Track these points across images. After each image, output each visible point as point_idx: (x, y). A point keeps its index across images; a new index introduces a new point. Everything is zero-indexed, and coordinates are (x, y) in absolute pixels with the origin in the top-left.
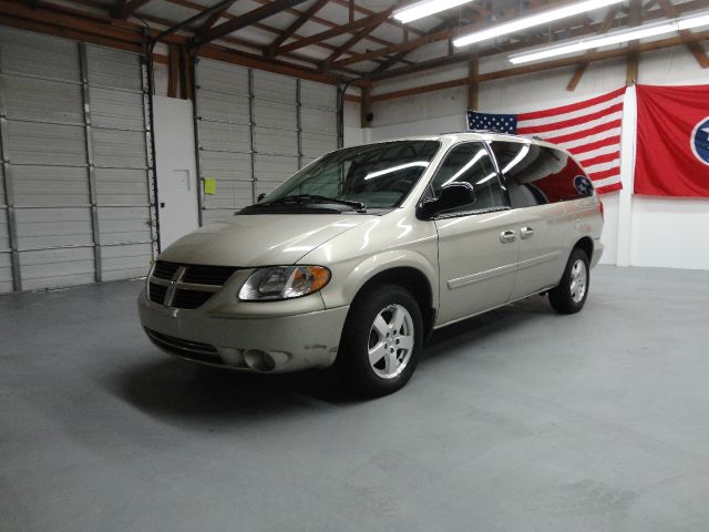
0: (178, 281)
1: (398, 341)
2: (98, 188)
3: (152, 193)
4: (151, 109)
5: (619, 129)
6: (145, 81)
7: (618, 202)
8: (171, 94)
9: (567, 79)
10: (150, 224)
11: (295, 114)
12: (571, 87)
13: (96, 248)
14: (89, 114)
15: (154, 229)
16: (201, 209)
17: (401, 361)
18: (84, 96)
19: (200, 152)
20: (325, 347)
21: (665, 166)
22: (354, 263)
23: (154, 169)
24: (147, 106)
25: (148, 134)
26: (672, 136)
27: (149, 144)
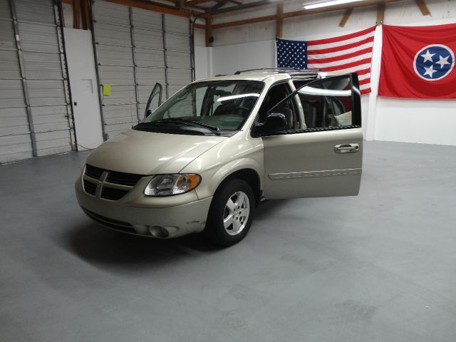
0: (103, 182)
1: (240, 213)
2: (31, 94)
3: (68, 96)
4: (63, 38)
5: (370, 53)
6: (57, 18)
7: (368, 101)
8: (76, 26)
9: (339, 19)
10: (67, 116)
11: (162, 38)
12: (342, 24)
13: (32, 134)
14: (20, 42)
15: (71, 120)
16: (101, 106)
17: (242, 223)
18: (15, 30)
19: (99, 66)
20: (198, 222)
21: (397, 77)
22: (214, 170)
23: (68, 79)
24: (60, 36)
25: (62, 55)
26: (402, 60)
27: (63, 62)
